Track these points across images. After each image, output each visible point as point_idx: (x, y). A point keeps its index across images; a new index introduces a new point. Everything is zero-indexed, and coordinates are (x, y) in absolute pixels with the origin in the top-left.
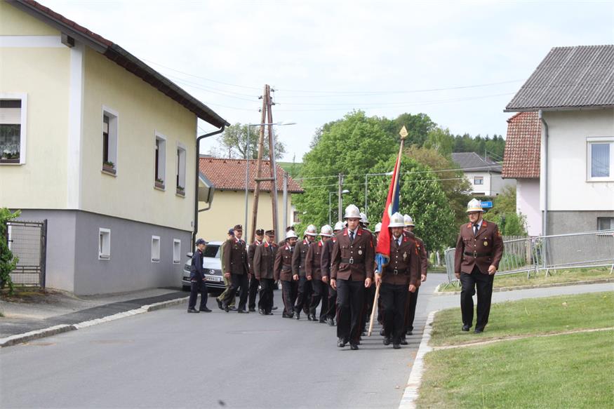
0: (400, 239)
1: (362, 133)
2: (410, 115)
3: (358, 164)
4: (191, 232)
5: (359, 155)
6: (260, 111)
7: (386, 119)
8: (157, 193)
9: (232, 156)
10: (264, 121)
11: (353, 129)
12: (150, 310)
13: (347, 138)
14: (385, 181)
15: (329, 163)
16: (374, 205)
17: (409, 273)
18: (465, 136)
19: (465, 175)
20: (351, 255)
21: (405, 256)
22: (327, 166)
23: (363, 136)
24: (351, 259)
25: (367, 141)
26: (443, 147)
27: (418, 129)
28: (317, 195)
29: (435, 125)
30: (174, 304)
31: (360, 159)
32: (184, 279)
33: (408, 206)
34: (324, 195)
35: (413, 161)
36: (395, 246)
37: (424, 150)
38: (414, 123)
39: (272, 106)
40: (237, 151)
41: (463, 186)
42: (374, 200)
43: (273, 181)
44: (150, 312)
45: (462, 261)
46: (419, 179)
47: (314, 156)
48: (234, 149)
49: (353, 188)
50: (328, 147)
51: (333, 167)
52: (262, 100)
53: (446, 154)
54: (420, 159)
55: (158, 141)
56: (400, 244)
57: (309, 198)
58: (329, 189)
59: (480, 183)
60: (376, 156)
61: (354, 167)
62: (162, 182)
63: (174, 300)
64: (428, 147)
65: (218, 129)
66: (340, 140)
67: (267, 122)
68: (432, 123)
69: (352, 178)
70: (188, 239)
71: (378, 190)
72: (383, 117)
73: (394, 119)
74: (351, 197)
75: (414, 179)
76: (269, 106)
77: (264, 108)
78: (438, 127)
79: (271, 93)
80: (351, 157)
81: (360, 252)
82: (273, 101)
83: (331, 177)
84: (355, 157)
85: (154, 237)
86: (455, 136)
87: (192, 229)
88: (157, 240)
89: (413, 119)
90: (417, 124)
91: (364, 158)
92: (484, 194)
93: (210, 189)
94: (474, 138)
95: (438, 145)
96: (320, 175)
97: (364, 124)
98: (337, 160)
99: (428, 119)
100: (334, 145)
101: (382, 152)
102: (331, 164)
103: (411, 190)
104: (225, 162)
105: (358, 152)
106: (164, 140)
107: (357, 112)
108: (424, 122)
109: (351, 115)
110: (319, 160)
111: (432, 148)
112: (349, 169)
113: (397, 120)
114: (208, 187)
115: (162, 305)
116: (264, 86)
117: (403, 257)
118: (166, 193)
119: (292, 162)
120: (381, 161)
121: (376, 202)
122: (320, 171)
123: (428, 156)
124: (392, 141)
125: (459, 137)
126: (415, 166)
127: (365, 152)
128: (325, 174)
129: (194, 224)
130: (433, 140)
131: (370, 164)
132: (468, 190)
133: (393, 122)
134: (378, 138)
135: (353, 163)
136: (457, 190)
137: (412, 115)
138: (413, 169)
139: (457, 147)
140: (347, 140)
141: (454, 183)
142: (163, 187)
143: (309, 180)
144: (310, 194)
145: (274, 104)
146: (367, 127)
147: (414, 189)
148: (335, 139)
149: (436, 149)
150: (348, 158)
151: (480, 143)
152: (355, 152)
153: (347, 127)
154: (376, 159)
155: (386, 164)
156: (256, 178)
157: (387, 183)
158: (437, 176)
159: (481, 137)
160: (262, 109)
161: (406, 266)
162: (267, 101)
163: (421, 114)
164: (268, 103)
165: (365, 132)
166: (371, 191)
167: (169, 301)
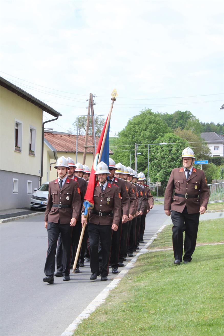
0: (105, 185)
1: (150, 121)
2: (181, 111)
3: (147, 138)
4: (39, 176)
5: (148, 133)
6: (87, 108)
7: (168, 114)
8: (17, 154)
9: (81, 133)
10: (89, 114)
11: (145, 119)
12: (4, 222)
13: (141, 124)
14: (162, 148)
15: (131, 137)
16: (156, 161)
17: (112, 216)
18: (211, 123)
19: (208, 145)
20: (60, 200)
21: (109, 199)
22: (130, 139)
23: (150, 122)
24: (60, 204)
25: (152, 125)
26: (196, 129)
27: (185, 119)
28: (124, 155)
29: (195, 117)
30: (20, 218)
31: (148, 136)
32: (31, 204)
33: (174, 162)
34: (128, 155)
35: (178, 137)
36: (100, 191)
37: (185, 131)
38: (183, 116)
39: (94, 106)
40: (84, 130)
41: (206, 151)
42: (156, 158)
43: (94, 147)
44: (4, 223)
45: (172, 201)
46: (181, 147)
47: (123, 134)
48: (82, 130)
49: (144, 152)
50: (131, 129)
51: (133, 140)
52: (88, 102)
53: (197, 133)
54: (182, 136)
55: (17, 124)
56: (104, 189)
57: (120, 157)
58: (131, 152)
59: (218, 150)
60: (157, 134)
61: (145, 140)
62: (20, 148)
63: (21, 216)
64: (187, 129)
65: (55, 118)
66: (137, 125)
67: (91, 114)
68: (193, 116)
69: (144, 146)
70: (37, 180)
71: (158, 153)
72: (166, 113)
73: (172, 113)
74: (143, 156)
75: (178, 147)
76: (92, 105)
77: (89, 107)
78: (197, 118)
79: (93, 98)
80: (143, 134)
81: (68, 198)
82: (94, 102)
83: (132, 145)
84: (145, 134)
85: (14, 179)
86: (206, 123)
87: (40, 175)
88: (16, 181)
89: (183, 114)
90: (185, 117)
91: (151, 135)
92: (219, 155)
93: (54, 151)
94: (216, 124)
95: (193, 128)
96: (126, 144)
97: (151, 116)
98: (136, 136)
99: (191, 114)
100: (134, 127)
101: (161, 132)
102: (132, 138)
103: (176, 153)
104: (69, 137)
105: (147, 132)
106: (21, 124)
107: (147, 109)
108: (189, 115)
109: (144, 111)
110: (126, 136)
111: (189, 130)
112: (142, 141)
113: (173, 114)
114: (52, 150)
115: (13, 219)
116: (90, 94)
117: (107, 201)
118: (22, 153)
119: (114, 137)
120: (160, 137)
121: (157, 159)
122: (126, 141)
123: (187, 134)
124: (166, 126)
125: (208, 124)
126: (179, 140)
127: (151, 132)
128: (129, 144)
129: (40, 172)
130: (190, 125)
131: (154, 138)
132: (209, 153)
133: (171, 116)
134: (159, 124)
135: (144, 138)
136: (203, 153)
137: (182, 112)
138: (177, 141)
139: (207, 129)
140: (141, 125)
141: (201, 149)
142: (21, 151)
143: (120, 147)
144: (120, 155)
145: (95, 104)
146: (152, 118)
147: (178, 152)
148: (135, 124)
149: (192, 130)
150: (142, 135)
151: (219, 127)
152: (146, 132)
153: (142, 118)
154: (157, 136)
155: (163, 138)
156: (85, 146)
157: (163, 149)
158: (191, 146)
159: (220, 124)
160: (88, 107)
161: (110, 209)
162: (91, 102)
163: (187, 111)
164: (92, 103)
165: (151, 121)
166: (154, 153)
167: (18, 217)
